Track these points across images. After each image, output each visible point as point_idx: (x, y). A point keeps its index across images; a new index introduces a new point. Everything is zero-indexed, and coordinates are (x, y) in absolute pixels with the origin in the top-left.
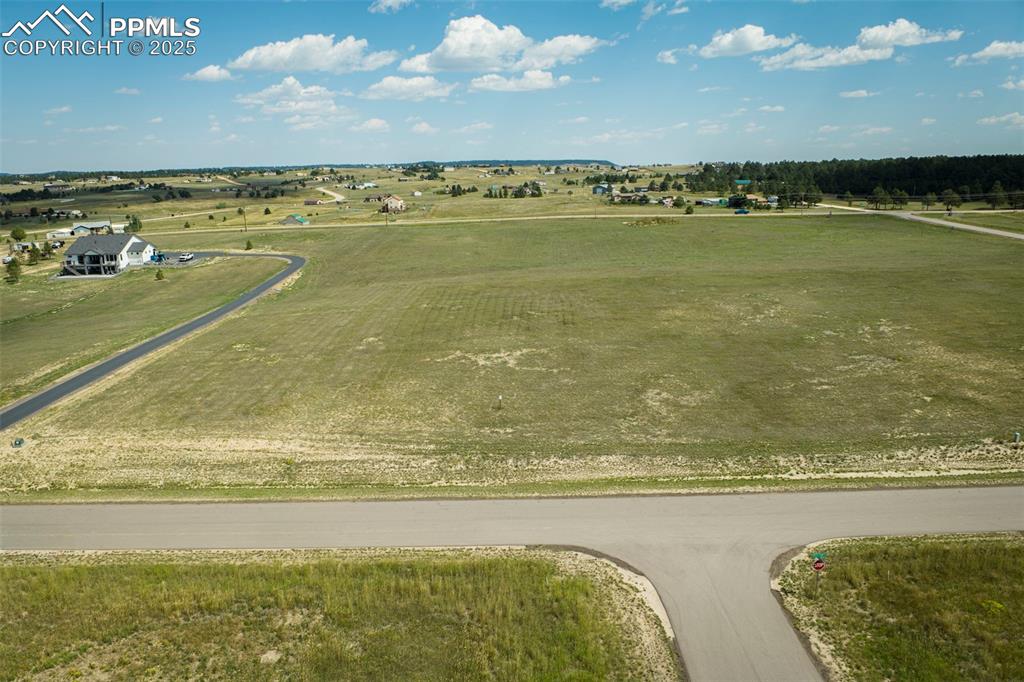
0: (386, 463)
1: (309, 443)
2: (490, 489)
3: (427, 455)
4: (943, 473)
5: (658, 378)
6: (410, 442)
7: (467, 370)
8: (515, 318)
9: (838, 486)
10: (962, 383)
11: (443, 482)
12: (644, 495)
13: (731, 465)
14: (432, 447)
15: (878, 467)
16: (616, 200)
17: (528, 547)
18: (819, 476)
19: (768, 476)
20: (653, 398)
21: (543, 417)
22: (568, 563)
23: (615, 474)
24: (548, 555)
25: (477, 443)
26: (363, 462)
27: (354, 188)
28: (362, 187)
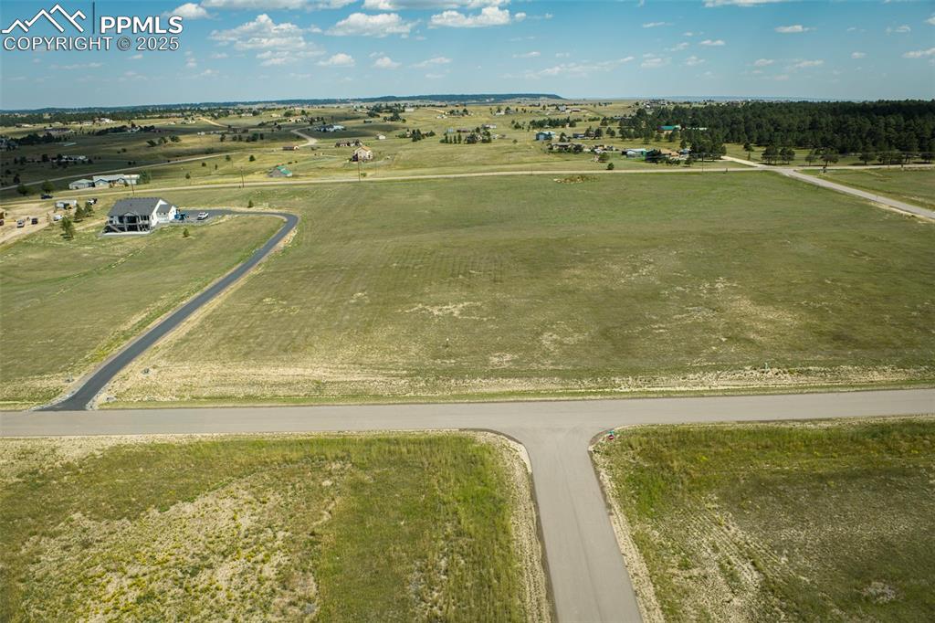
0: (377, 382)
1: (329, 370)
2: (441, 398)
3: (402, 377)
4: (713, 388)
5: (552, 324)
6: (391, 369)
7: (425, 318)
8: (461, 277)
9: (646, 395)
10: (751, 328)
12: (529, 401)
13: (586, 383)
14: (405, 372)
15: (676, 384)
16: (555, 148)
17: (460, 430)
18: (637, 390)
19: (606, 390)
20: (547, 339)
21: (475, 352)
22: (481, 437)
23: (515, 389)
24: (471, 434)
25: (433, 369)
26: (363, 382)
27: (325, 131)
28: (331, 130)
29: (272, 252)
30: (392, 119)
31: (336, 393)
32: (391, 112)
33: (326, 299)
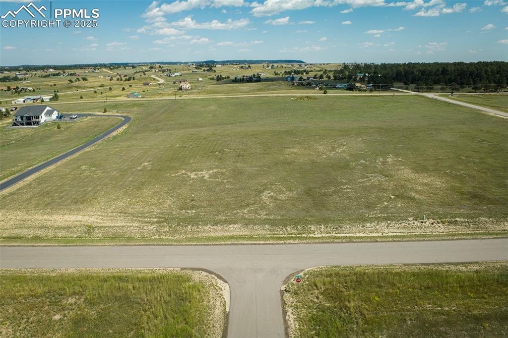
0: (132, 227)
1: (101, 217)
2: (177, 241)
3: (152, 224)
4: (385, 235)
5: (272, 185)
6: (147, 217)
7: (184, 180)
8: (217, 153)
9: (333, 240)
11: (157, 237)
12: (243, 244)
13: (289, 229)
14: (156, 220)
15: (356, 231)
16: (295, 84)
18: (326, 235)
19: (303, 235)
20: (266, 196)
21: (211, 205)
23: (235, 234)
24: (190, 273)
25: (177, 218)
26: (123, 227)
27: (169, 76)
28: (173, 76)
29: (106, 138)
30: (208, 70)
31: (100, 235)
32: (208, 67)
33: (122, 166)
